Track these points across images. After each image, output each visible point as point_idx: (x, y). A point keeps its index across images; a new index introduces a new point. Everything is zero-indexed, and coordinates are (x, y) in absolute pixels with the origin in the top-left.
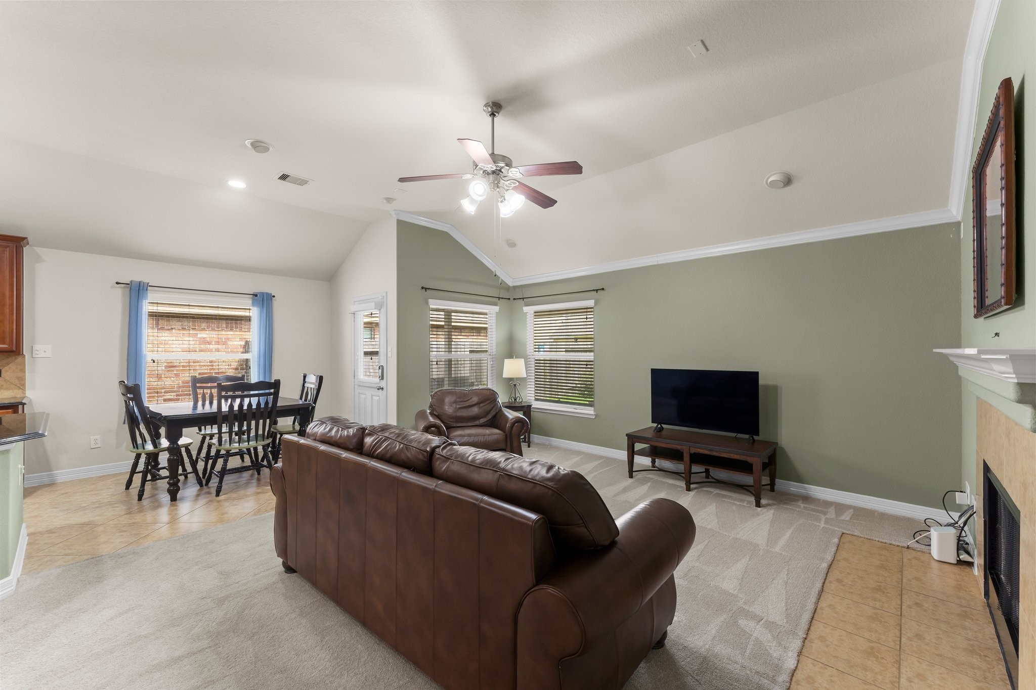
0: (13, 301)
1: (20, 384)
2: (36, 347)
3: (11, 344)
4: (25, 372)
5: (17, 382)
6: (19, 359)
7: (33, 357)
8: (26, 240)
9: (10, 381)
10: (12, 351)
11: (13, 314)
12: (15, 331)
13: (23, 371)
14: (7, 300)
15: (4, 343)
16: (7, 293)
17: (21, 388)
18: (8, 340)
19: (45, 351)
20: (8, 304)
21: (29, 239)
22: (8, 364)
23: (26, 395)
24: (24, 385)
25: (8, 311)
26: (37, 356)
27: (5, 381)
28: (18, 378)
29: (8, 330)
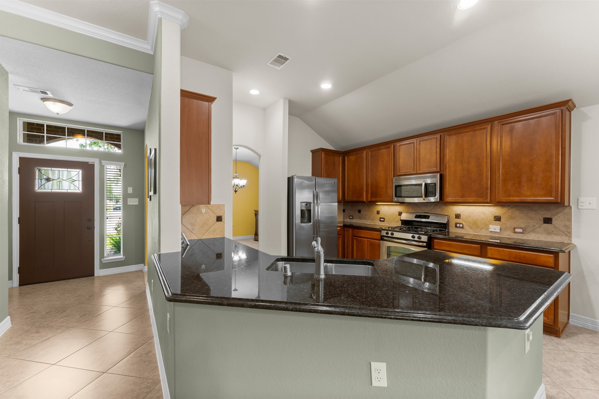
0: (558, 159)
1: (567, 231)
2: (581, 199)
3: (556, 197)
4: (571, 221)
5: (564, 229)
6: (566, 210)
7: (579, 208)
8: (570, 103)
9: (559, 228)
10: (557, 203)
11: (558, 170)
12: (560, 185)
13: (570, 220)
14: (554, 160)
15: (551, 196)
16: (554, 153)
17: (568, 235)
18: (554, 193)
19: (590, 203)
20: (554, 162)
21: (575, 101)
22: (557, 214)
23: (572, 242)
24: (570, 233)
25: (554, 168)
26: (582, 208)
27: (555, 227)
28: (565, 226)
29: (554, 185)
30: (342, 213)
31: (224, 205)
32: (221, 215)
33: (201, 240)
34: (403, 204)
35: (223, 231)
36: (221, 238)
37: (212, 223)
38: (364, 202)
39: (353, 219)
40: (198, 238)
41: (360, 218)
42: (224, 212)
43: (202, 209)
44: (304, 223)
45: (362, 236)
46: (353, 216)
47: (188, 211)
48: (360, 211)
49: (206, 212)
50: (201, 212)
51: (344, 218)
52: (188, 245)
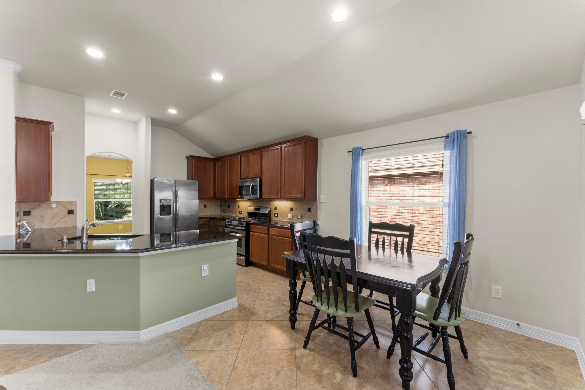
2: (321, 196)
3: (303, 195)
4: (317, 210)
5: (315, 215)
6: (316, 203)
8: (308, 137)
12: (304, 188)
15: (301, 194)
18: (302, 192)
19: (324, 199)
22: (313, 205)
24: (317, 217)
26: (321, 201)
27: (312, 214)
28: (315, 213)
30: (219, 208)
31: (76, 202)
32: (72, 209)
33: (51, 229)
34: (251, 200)
35: (75, 221)
36: (73, 227)
37: (63, 215)
38: (225, 199)
39: (225, 212)
40: (49, 227)
41: (229, 212)
42: (76, 207)
43: (53, 205)
44: (164, 215)
45: (218, 225)
46: (225, 210)
47: (37, 206)
48: (229, 206)
49: (56, 207)
50: (51, 207)
51: (221, 212)
52: (29, 231)
